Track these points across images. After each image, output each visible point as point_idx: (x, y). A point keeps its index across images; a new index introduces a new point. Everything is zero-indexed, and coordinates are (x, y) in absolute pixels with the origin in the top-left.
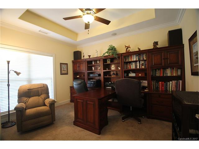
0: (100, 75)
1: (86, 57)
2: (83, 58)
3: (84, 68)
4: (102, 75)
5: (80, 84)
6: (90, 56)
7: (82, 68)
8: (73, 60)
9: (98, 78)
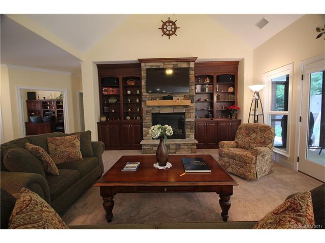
0: (54, 113)
1: (41, 98)
2: (37, 99)
3: (39, 107)
4: (56, 112)
5: (36, 119)
6: (44, 98)
7: (37, 107)
8: (27, 99)
9: (53, 115)
